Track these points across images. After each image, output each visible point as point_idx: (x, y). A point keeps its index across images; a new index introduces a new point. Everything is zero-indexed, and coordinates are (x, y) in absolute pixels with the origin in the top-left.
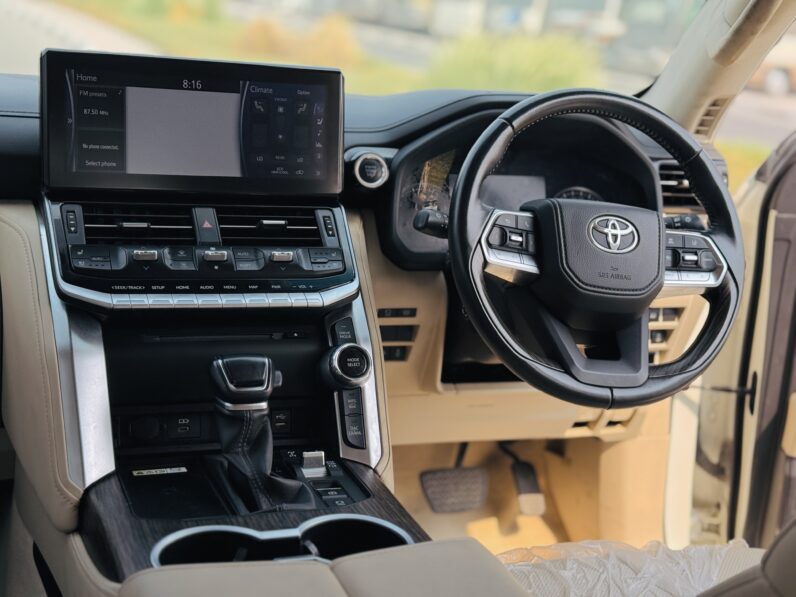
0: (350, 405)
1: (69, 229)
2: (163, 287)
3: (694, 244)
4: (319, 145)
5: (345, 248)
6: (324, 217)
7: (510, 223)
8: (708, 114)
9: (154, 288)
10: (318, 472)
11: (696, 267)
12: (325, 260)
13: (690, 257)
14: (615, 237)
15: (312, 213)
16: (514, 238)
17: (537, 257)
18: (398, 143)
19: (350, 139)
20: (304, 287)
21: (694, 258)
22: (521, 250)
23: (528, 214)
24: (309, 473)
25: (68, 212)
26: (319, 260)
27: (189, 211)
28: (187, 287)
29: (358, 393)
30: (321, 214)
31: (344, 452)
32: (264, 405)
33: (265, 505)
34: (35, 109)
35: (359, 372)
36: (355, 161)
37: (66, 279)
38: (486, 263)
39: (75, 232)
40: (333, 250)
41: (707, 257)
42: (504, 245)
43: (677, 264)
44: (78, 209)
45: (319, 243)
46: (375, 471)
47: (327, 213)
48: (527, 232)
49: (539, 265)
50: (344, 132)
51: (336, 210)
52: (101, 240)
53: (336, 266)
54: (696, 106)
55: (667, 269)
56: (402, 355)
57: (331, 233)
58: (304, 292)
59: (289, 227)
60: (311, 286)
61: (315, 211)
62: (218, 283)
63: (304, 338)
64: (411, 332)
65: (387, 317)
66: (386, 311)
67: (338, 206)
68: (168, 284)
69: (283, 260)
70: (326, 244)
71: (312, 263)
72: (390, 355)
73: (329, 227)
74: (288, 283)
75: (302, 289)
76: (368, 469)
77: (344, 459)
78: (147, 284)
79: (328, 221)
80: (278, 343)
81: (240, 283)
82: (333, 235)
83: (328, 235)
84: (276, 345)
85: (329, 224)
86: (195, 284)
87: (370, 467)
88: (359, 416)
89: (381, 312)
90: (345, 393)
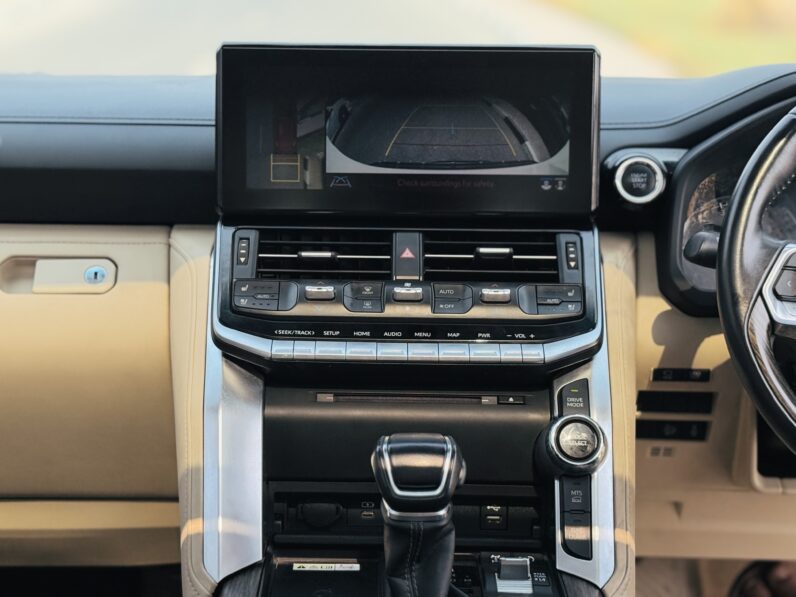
0: (575, 496)
1: (238, 260)
2: (337, 333)
5: (589, 284)
6: (567, 243)
9: (326, 333)
10: (520, 588)
12: (556, 301)
15: (553, 237)
20: (523, 336)
24: (507, 587)
25: (241, 239)
26: (549, 301)
27: (388, 236)
28: (368, 334)
29: (585, 481)
30: (563, 238)
31: (562, 562)
32: (442, 514)
35: (587, 452)
36: (615, 169)
37: (226, 322)
38: (773, 325)
39: (246, 263)
40: (572, 286)
44: (253, 235)
45: (555, 279)
46: (601, 592)
47: (574, 238)
50: (599, 130)
51: (585, 235)
52: (271, 271)
53: (572, 309)
56: (699, 432)
57: (573, 264)
58: (521, 343)
59: (515, 257)
60: (532, 336)
61: (557, 236)
62: (409, 330)
63: (524, 404)
64: (705, 402)
65: (668, 380)
66: (665, 373)
67: (589, 228)
68: (346, 329)
69: (497, 302)
70: (563, 279)
71: (538, 304)
72: (683, 432)
73: (572, 256)
74: (501, 331)
75: (519, 339)
76: (592, 589)
77: (562, 572)
78: (317, 328)
79: (572, 249)
80: (488, 407)
81: (437, 330)
82: (576, 267)
83: (569, 267)
84: (487, 412)
85: (572, 253)
86: (379, 330)
87: (596, 587)
88: (585, 514)
89: (659, 375)
90: (567, 482)
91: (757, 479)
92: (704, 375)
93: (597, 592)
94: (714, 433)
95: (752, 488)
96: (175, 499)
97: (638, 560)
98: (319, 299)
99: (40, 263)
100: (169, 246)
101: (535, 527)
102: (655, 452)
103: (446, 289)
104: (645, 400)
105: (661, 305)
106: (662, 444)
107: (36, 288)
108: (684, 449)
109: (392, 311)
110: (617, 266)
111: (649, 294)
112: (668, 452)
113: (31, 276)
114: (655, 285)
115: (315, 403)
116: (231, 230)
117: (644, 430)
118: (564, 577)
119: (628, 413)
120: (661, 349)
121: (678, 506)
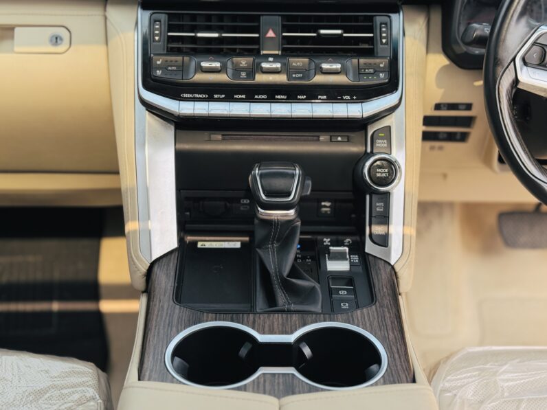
0: (379, 207)
1: (154, 38)
2: (223, 96)
6: (381, 24)
9: (216, 96)
10: (341, 266)
12: (372, 71)
15: (371, 19)
20: (349, 97)
24: (333, 266)
25: (155, 21)
26: (367, 71)
27: (257, 18)
28: (244, 96)
29: (386, 197)
30: (379, 19)
31: (370, 248)
32: (292, 212)
33: (281, 298)
35: (387, 181)
37: (147, 86)
38: (517, 81)
39: (159, 41)
40: (383, 59)
42: (543, 64)
44: (163, 17)
46: (393, 267)
47: (385, 19)
51: (394, 16)
52: (174, 47)
53: (382, 77)
56: (463, 138)
57: (384, 41)
58: (347, 103)
59: (345, 35)
60: (355, 98)
61: (374, 18)
62: (271, 93)
63: (348, 141)
64: (468, 122)
65: (444, 110)
66: (442, 106)
67: (397, 11)
68: (228, 93)
69: (332, 71)
70: (377, 53)
71: (359, 73)
72: (451, 137)
73: (384, 35)
74: (334, 93)
75: (346, 100)
76: (387, 265)
77: (368, 254)
78: (210, 92)
79: (384, 29)
80: (324, 143)
81: (291, 93)
82: (386, 43)
83: (382, 43)
84: (323, 146)
85: (384, 32)
86: (252, 93)
87: (390, 264)
88: (385, 219)
89: (438, 107)
90: (374, 197)
91: (496, 164)
92: (469, 107)
93: (390, 267)
94: (472, 138)
96: (117, 173)
98: (210, 70)
99: (17, 30)
100: (106, 18)
101: (353, 216)
102: (432, 148)
103: (298, 62)
104: (428, 121)
105: (442, 61)
106: (437, 144)
107: (16, 49)
108: (450, 146)
109: (260, 78)
110: (415, 38)
111: (435, 52)
112: (441, 148)
113: (12, 37)
114: (439, 47)
115: (210, 141)
116: (147, 14)
117: (427, 137)
118: (370, 257)
119: (414, 129)
120: (441, 91)
121: (445, 176)
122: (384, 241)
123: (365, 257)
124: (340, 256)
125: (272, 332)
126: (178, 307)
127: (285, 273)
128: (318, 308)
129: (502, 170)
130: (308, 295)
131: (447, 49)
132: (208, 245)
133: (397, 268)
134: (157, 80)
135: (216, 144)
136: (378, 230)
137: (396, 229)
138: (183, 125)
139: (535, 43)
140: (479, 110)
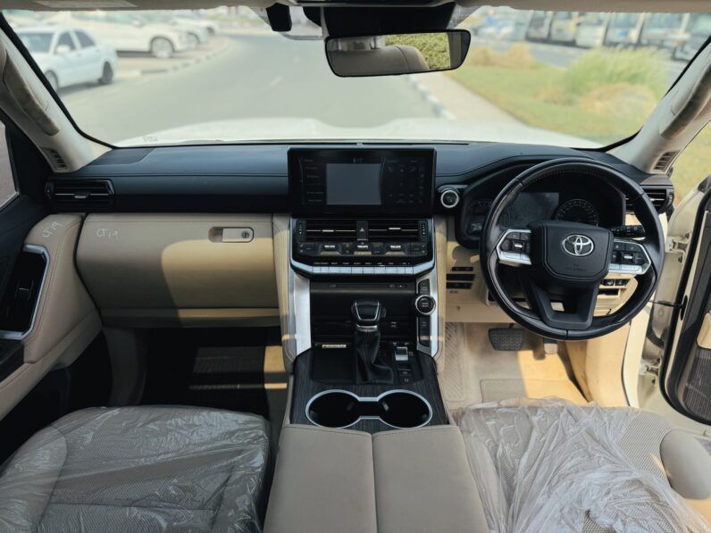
0: (424, 324)
1: (298, 233)
2: (337, 263)
3: (632, 249)
4: (421, 188)
6: (422, 224)
7: (515, 237)
8: (662, 159)
9: (332, 263)
10: (404, 358)
11: (631, 262)
12: (418, 249)
13: (628, 257)
14: (579, 247)
15: (416, 222)
16: (516, 246)
17: (531, 256)
18: (468, 182)
19: (438, 180)
20: (406, 264)
21: (631, 257)
22: (520, 251)
23: (529, 231)
24: (399, 358)
25: (300, 224)
26: (415, 249)
27: (355, 222)
28: (348, 263)
29: (428, 318)
30: (421, 222)
31: (419, 347)
32: (376, 327)
33: (370, 376)
34: (287, 172)
35: (429, 309)
36: (441, 194)
37: (295, 259)
38: (498, 259)
39: (302, 234)
40: (424, 243)
41: (639, 257)
42: (511, 249)
43: (619, 260)
44: (304, 222)
45: (417, 240)
46: (433, 359)
47: (424, 222)
48: (526, 242)
49: (532, 260)
51: (429, 220)
52: (309, 237)
53: (424, 253)
54: (656, 156)
55: (612, 263)
56: (468, 286)
57: (424, 233)
59: (402, 230)
60: (409, 264)
61: (418, 221)
62: (363, 262)
63: (406, 288)
64: (471, 277)
65: (457, 271)
66: (456, 268)
67: (430, 218)
68: (339, 262)
69: (396, 249)
70: (420, 240)
71: (411, 251)
72: (462, 286)
73: (424, 230)
74: (397, 262)
75: (404, 265)
77: (418, 351)
78: (329, 261)
79: (424, 227)
80: (392, 289)
81: (374, 262)
82: (425, 235)
83: (422, 235)
84: (391, 291)
86: (352, 262)
87: (431, 357)
88: (427, 332)
89: (454, 269)
90: (421, 319)
91: (487, 301)
92: (471, 269)
94: (473, 287)
95: (485, 304)
96: (278, 308)
97: (446, 323)
98: (330, 249)
99: (225, 230)
100: (273, 223)
101: (409, 329)
102: (451, 292)
103: (377, 245)
104: (449, 277)
105: (456, 244)
106: (454, 290)
107: (224, 240)
108: (461, 291)
109: (357, 254)
110: (440, 232)
111: (452, 240)
112: (456, 292)
113: (222, 234)
114: (454, 237)
115: (329, 288)
116: (295, 221)
117: (449, 286)
118: (419, 353)
119: (443, 281)
120: (455, 261)
121: (459, 308)
122: (427, 344)
123: (417, 353)
124: (403, 352)
125: (366, 395)
126: (312, 382)
127: (373, 362)
128: (392, 382)
129: (491, 304)
130: (386, 374)
131: (458, 239)
132: (327, 346)
133: (435, 359)
134: (300, 255)
135: (333, 290)
136: (424, 338)
137: (434, 338)
138: (314, 280)
139: (506, 238)
140: (477, 271)
